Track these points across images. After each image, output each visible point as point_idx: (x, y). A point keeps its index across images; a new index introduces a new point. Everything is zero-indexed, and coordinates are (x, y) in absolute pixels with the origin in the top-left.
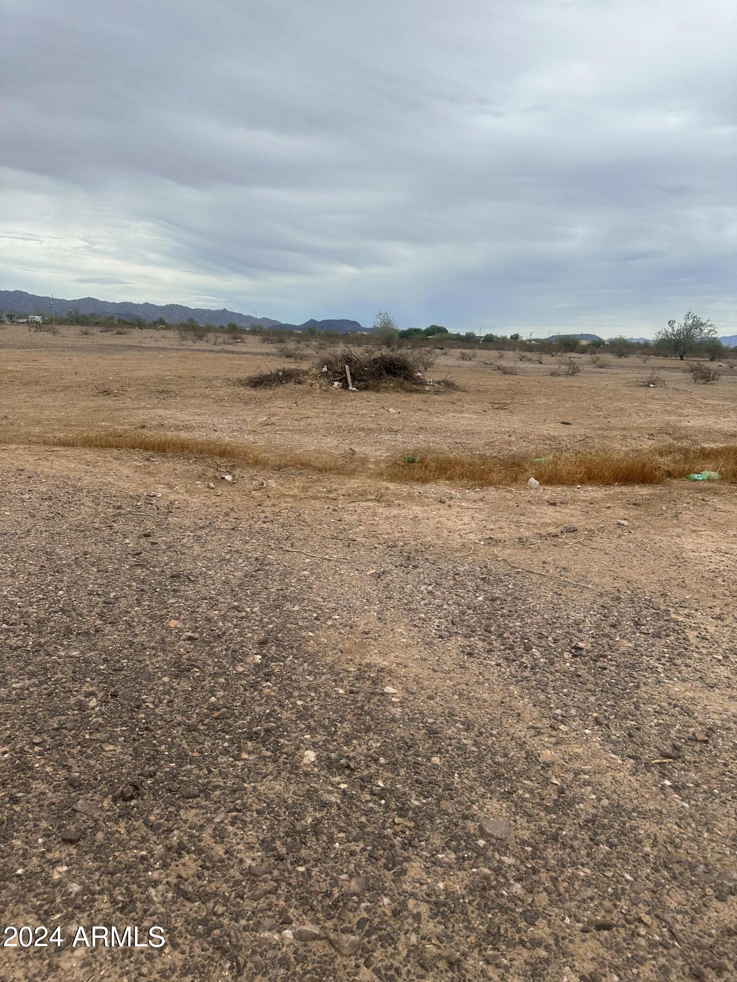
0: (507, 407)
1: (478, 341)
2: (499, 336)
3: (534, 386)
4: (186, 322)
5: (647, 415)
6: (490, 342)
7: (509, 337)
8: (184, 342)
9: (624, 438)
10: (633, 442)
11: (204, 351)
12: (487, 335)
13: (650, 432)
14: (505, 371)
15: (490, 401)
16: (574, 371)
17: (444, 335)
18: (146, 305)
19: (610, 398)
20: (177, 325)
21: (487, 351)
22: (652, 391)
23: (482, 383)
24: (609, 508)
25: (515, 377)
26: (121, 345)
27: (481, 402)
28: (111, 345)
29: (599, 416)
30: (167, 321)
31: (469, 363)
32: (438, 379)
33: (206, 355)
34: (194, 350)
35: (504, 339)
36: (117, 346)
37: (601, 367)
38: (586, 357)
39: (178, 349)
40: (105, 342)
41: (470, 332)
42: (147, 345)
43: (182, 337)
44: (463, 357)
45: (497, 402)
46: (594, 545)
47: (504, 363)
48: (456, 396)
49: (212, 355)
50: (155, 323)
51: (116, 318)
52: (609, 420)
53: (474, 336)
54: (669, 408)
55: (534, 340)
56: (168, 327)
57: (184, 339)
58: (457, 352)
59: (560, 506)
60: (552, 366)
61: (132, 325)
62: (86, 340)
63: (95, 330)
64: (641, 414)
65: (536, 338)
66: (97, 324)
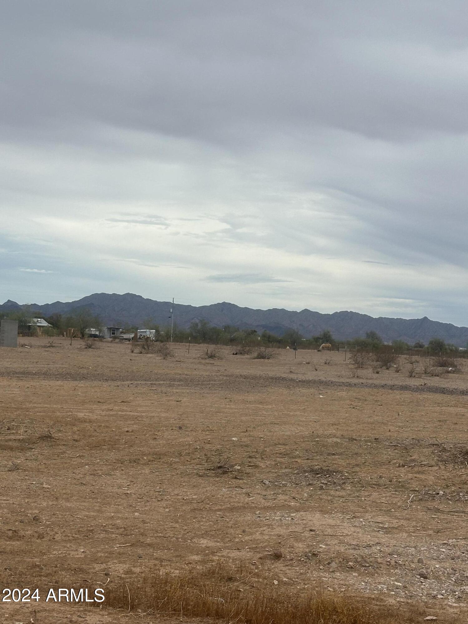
4: (363, 338)
8: (360, 372)
11: (392, 387)
18: (306, 311)
20: (349, 343)
26: (260, 377)
28: (246, 377)
30: (335, 337)
33: (398, 395)
34: (376, 386)
36: (255, 378)
39: (350, 385)
40: (238, 372)
42: (301, 377)
43: (356, 362)
49: (407, 395)
50: (317, 340)
51: (260, 332)
56: (336, 346)
57: (360, 366)
61: (281, 343)
62: (209, 367)
63: (226, 351)
66: (232, 341)
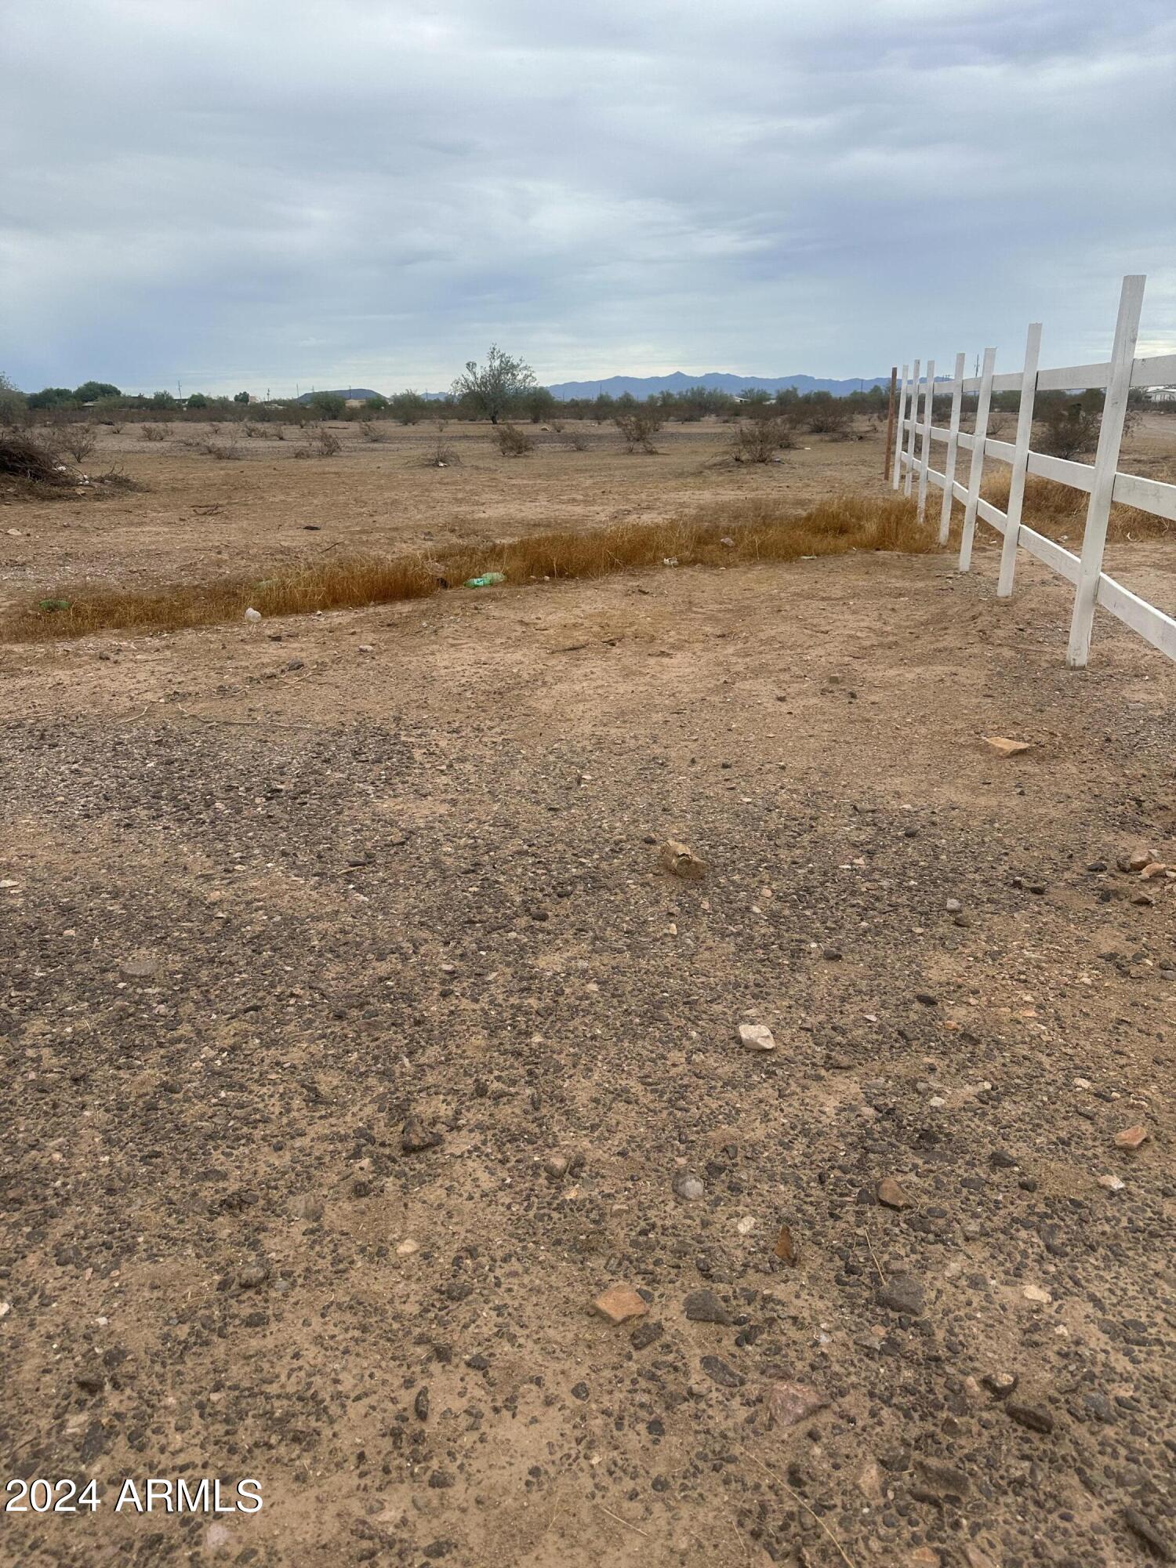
0: (220, 509)
1: (180, 407)
2: (214, 396)
3: (267, 475)
5: (429, 507)
6: (200, 407)
7: (232, 399)
9: (392, 540)
10: (404, 545)
12: (193, 396)
13: (427, 531)
14: (220, 455)
15: (193, 504)
16: (330, 449)
17: (114, 399)
19: (380, 487)
21: (192, 424)
22: (442, 473)
23: (180, 476)
24: (354, 633)
25: (238, 463)
27: (178, 507)
29: (361, 514)
31: (159, 445)
32: (98, 475)
35: (223, 403)
37: (375, 441)
38: (354, 427)
41: (162, 391)
44: (149, 436)
45: (204, 504)
46: (324, 680)
47: (220, 442)
48: (131, 500)
52: (375, 518)
53: (170, 399)
54: (460, 496)
55: (275, 402)
58: (136, 428)
59: (287, 641)
60: (300, 443)
64: (421, 507)
65: (277, 398)
